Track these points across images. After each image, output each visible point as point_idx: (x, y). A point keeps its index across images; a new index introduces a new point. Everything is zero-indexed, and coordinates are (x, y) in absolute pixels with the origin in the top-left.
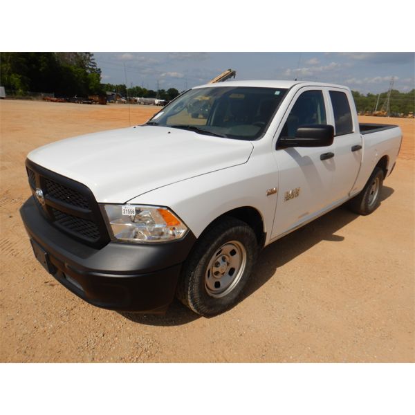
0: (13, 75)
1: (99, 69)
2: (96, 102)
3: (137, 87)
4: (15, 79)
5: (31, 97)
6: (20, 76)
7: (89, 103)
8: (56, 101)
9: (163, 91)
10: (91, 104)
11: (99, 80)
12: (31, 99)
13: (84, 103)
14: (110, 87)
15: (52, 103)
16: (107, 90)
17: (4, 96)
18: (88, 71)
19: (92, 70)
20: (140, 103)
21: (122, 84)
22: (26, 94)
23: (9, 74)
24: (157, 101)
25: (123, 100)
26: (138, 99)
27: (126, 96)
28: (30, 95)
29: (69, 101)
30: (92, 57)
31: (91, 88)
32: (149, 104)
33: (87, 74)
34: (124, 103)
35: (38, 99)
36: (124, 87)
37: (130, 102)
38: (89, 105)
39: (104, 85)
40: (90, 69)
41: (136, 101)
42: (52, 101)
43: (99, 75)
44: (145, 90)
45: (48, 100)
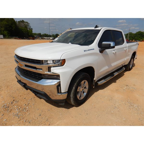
0: (5, 31)
1: (32, 28)
2: (31, 39)
3: (45, 34)
4: (6, 32)
5: (11, 38)
6: (7, 32)
7: (29, 39)
8: (19, 39)
9: (54, 35)
10: (30, 39)
11: (32, 32)
12: (11, 39)
13: (27, 39)
14: (35, 34)
15: (18, 40)
16: (35, 35)
17: (3, 38)
18: (28, 29)
19: (29, 29)
20: (46, 39)
21: (40, 33)
22: (9, 37)
23: (4, 31)
24: (51, 38)
25: (40, 38)
26: (45, 38)
27: (41, 37)
28: (10, 37)
29: (23, 39)
30: (30, 25)
31: (29, 35)
32: (48, 39)
33: (28, 30)
34: (40, 39)
35: (13, 39)
36: (40, 34)
37: (42, 39)
38: (29, 40)
39: (33, 33)
40: (29, 28)
41: (44, 38)
42: (17, 39)
43: (32, 30)
44: (47, 35)
45: (16, 39)
